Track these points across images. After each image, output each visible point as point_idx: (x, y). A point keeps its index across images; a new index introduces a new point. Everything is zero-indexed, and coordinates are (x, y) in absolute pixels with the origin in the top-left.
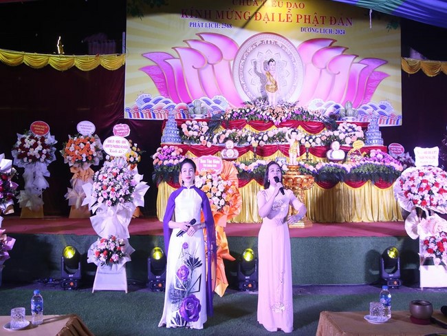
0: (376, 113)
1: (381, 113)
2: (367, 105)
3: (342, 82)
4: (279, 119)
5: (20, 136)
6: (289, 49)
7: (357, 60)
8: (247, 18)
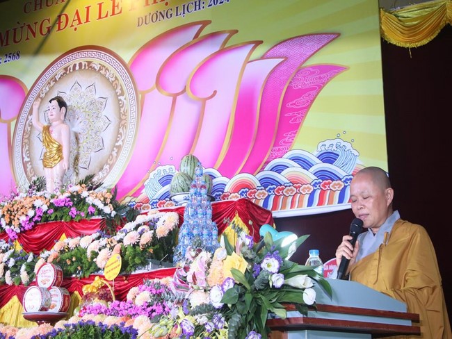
0: (309, 176)
2: (283, 160)
3: (221, 113)
4: (16, 223)
6: (114, 70)
7: (260, 51)
8: (45, 31)
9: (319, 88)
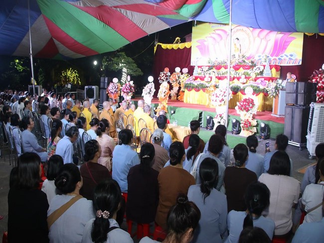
0: (287, 59)
1: (290, 59)
2: (283, 55)
5: (161, 73)
6: (248, 32)
7: (279, 32)
9: (291, 41)
